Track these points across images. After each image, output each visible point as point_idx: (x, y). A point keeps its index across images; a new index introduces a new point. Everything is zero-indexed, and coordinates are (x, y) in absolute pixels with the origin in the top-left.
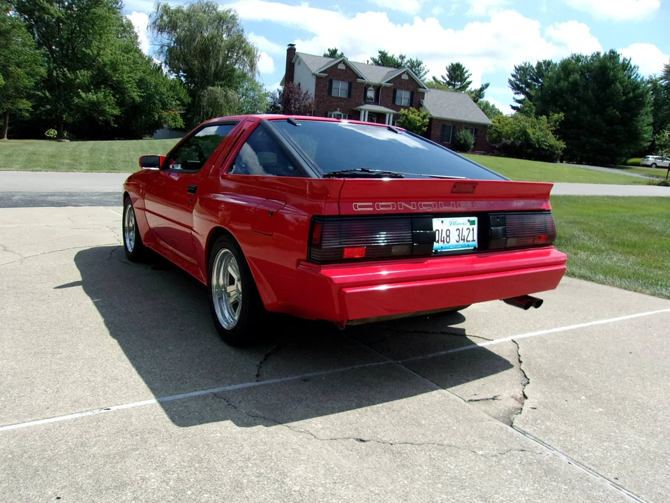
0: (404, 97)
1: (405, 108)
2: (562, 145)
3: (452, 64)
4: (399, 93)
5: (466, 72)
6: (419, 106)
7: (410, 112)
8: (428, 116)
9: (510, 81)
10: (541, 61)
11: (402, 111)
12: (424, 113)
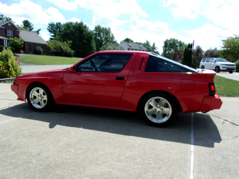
0: (10, 33)
1: (12, 37)
2: (73, 51)
3: (24, 21)
4: (7, 31)
5: (31, 24)
6: (18, 37)
7: (15, 39)
8: (23, 41)
9: (47, 29)
10: (57, 22)
11: (11, 38)
12: (21, 40)
